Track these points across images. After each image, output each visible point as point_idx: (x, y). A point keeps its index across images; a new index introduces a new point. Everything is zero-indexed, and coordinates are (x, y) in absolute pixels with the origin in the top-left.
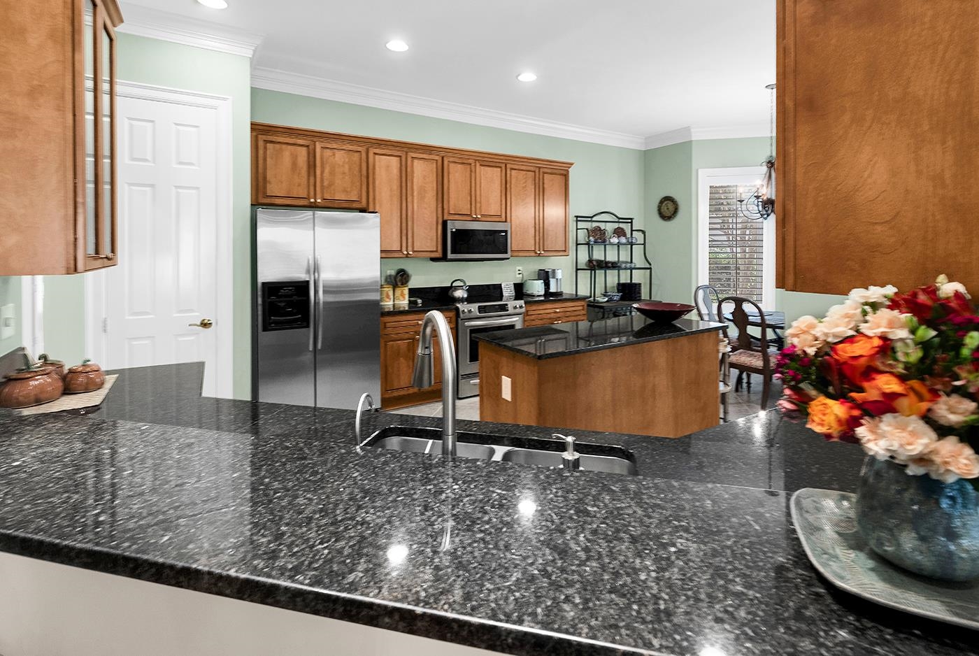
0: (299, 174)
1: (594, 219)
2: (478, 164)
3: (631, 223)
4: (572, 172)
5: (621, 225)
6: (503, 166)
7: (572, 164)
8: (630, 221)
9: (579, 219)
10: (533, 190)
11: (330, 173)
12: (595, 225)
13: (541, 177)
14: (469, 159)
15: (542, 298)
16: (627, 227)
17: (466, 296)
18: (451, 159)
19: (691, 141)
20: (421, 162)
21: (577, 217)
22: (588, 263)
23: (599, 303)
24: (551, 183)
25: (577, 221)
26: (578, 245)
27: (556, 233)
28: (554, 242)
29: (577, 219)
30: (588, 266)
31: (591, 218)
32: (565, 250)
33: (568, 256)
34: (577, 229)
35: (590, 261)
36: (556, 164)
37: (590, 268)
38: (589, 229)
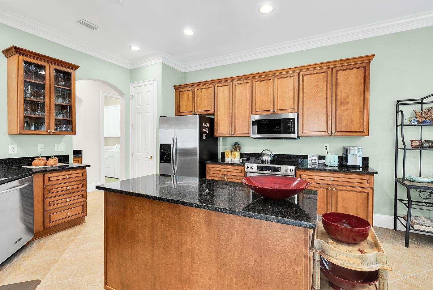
0: (189, 102)
1: (424, 101)
2: (276, 78)
6: (296, 75)
7: (374, 55)
9: (400, 103)
10: (325, 86)
11: (200, 100)
12: (426, 107)
13: (334, 75)
14: (269, 77)
15: (337, 168)
17: (269, 160)
18: (258, 80)
20: (240, 85)
21: (398, 101)
22: (411, 143)
23: (415, 182)
24: (346, 78)
25: (398, 105)
26: (397, 126)
27: (352, 117)
28: (349, 124)
29: (397, 103)
30: (412, 145)
31: (422, 100)
32: (363, 132)
33: (368, 136)
34: (397, 112)
35: (412, 141)
36: (351, 61)
37: (414, 148)
38: (416, 110)
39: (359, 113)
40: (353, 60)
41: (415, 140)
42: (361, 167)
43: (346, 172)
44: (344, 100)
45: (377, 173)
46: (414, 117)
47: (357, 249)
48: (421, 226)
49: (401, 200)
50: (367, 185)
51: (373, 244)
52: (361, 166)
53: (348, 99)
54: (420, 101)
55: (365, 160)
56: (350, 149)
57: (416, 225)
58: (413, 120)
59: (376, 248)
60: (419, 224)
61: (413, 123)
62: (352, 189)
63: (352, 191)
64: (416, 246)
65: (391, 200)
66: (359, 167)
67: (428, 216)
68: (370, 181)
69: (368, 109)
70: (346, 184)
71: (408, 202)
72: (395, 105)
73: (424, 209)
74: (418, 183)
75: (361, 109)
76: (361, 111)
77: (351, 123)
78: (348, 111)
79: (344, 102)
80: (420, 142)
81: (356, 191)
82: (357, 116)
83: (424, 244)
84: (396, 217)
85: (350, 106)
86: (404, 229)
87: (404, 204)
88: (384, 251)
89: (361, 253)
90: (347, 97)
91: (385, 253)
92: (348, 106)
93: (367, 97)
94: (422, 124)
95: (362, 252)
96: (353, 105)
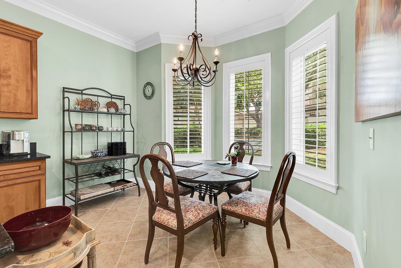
1: (84, 92)
3: (124, 99)
4: (40, 41)
5: (114, 100)
8: (123, 98)
9: (65, 90)
12: (85, 97)
16: (119, 103)
19: (161, 43)
21: (64, 88)
22: (76, 126)
23: (80, 160)
24: (6, 44)
25: (64, 91)
26: (64, 111)
27: (15, 95)
28: (12, 103)
29: (63, 90)
30: (76, 128)
31: (82, 91)
32: (31, 113)
33: (37, 118)
34: (64, 98)
35: (76, 125)
36: (13, 27)
37: (78, 131)
38: (78, 99)
39: (25, 92)
40: (16, 28)
41: (78, 124)
42: (29, 154)
43: (11, 162)
44: (5, 72)
45: (49, 157)
46: (77, 105)
47: (62, 244)
48: (85, 195)
49: (68, 179)
50: (39, 172)
51: (74, 228)
52: (29, 152)
53: (10, 72)
54: (81, 92)
55: (33, 146)
56: (13, 134)
57: (82, 195)
58: (77, 107)
59: (79, 231)
60: (84, 194)
61: (76, 109)
62: (20, 181)
63: (21, 183)
64: (82, 213)
65: (60, 181)
66: (26, 154)
67: (87, 186)
68: (42, 166)
69: (36, 90)
70: (12, 177)
71: (76, 179)
72: (61, 91)
73: (86, 181)
74: (82, 160)
75: (27, 87)
76: (27, 90)
77: (15, 103)
78: (10, 88)
79: (4, 74)
80: (82, 125)
81: (25, 183)
82: (22, 95)
83: (87, 209)
84: (64, 196)
85: (12, 81)
86: (74, 203)
87: (72, 181)
88: (92, 228)
89: (67, 246)
90: (9, 70)
91: (93, 229)
92: (9, 81)
93: (35, 76)
94: (82, 111)
95: (67, 244)
96: (18, 81)
